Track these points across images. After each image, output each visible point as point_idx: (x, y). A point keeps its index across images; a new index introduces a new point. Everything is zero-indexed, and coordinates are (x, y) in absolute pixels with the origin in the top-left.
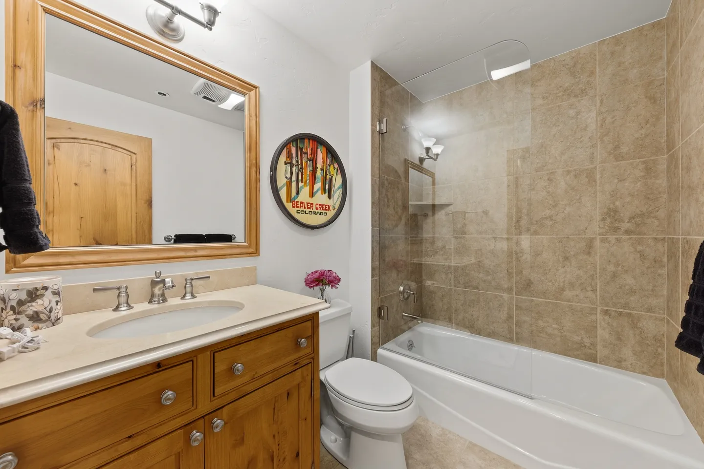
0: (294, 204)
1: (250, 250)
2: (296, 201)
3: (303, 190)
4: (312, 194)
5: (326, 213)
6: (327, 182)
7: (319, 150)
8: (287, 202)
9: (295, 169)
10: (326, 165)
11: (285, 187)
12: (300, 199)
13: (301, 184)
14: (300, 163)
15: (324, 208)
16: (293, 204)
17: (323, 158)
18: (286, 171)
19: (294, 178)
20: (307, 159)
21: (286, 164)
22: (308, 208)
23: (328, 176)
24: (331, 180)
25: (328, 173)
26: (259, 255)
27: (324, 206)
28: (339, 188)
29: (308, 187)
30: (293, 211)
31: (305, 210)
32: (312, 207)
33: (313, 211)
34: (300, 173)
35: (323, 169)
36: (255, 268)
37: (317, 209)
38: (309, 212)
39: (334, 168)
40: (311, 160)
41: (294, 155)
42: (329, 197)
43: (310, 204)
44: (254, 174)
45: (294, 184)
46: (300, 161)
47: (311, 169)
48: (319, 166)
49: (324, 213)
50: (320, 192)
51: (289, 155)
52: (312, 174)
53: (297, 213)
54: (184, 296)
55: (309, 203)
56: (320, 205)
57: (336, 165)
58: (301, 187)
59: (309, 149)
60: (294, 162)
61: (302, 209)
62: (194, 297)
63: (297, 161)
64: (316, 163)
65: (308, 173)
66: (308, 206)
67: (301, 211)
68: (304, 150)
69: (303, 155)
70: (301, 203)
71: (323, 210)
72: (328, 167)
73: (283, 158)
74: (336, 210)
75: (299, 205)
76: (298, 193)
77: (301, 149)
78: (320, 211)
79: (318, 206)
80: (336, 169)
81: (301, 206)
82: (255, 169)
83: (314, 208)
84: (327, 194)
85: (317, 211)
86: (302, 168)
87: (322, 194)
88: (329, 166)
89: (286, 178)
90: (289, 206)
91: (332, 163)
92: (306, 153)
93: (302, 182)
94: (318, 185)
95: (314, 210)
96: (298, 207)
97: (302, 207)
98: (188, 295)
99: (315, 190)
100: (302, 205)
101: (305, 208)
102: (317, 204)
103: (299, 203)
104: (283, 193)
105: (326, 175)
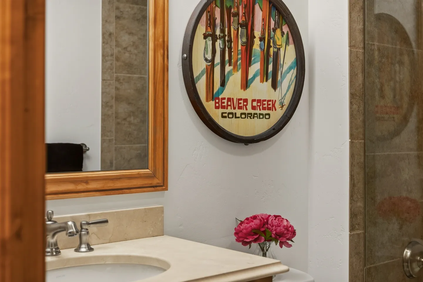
0: (218, 103)
1: (155, 182)
2: (220, 97)
3: (231, 78)
4: (246, 84)
5: (269, 114)
6: (271, 59)
7: (257, 7)
8: (207, 100)
9: (219, 44)
10: (269, 29)
11: (205, 76)
12: (226, 94)
13: (228, 68)
14: (226, 33)
15: (266, 106)
16: (216, 103)
17: (263, 19)
18: (206, 49)
19: (218, 60)
20: (239, 24)
21: (205, 37)
22: (240, 108)
23: (272, 50)
24: (276, 55)
25: (272, 44)
26: (166, 189)
27: (266, 103)
28: (290, 68)
29: (240, 71)
30: (215, 114)
31: (233, 111)
32: (246, 106)
33: (247, 112)
34: (227, 49)
35: (264, 39)
36: (161, 210)
37: (254, 108)
38: (242, 114)
39: (283, 33)
40: (244, 25)
41: (218, 21)
42: (274, 86)
43: (242, 102)
44: (160, 59)
45: (217, 70)
46: (226, 29)
47: (244, 40)
48: (257, 33)
49: (266, 114)
50: (258, 79)
51: (211, 23)
52: (246, 49)
53: (223, 117)
54: (80, 247)
55: (241, 99)
56: (259, 101)
57: (286, 29)
58: (229, 72)
59: (241, 7)
60: (218, 32)
61: (229, 110)
62: (90, 249)
63: (223, 31)
64: (252, 30)
65: (240, 48)
66: (239, 103)
67: (229, 113)
68: (232, 10)
69: (232, 18)
70: (229, 100)
71: (264, 109)
72: (272, 33)
73: (202, 29)
74: (285, 108)
75: (225, 104)
76: (223, 84)
77: (229, 9)
78: (258, 112)
79: (255, 104)
80: (285, 36)
81: (228, 105)
82: (162, 51)
83: (249, 107)
84: (270, 81)
85: (253, 112)
86: (230, 41)
87: (262, 81)
88: (274, 30)
89: (206, 60)
90: (210, 106)
91: (278, 25)
92: (237, 14)
93: (230, 65)
94: (255, 68)
95: (250, 110)
96: (223, 107)
97: (229, 107)
98: (83, 246)
99: (250, 76)
100: (229, 103)
101: (234, 108)
102: (253, 101)
103: (226, 101)
104: (201, 86)
105: (269, 47)
